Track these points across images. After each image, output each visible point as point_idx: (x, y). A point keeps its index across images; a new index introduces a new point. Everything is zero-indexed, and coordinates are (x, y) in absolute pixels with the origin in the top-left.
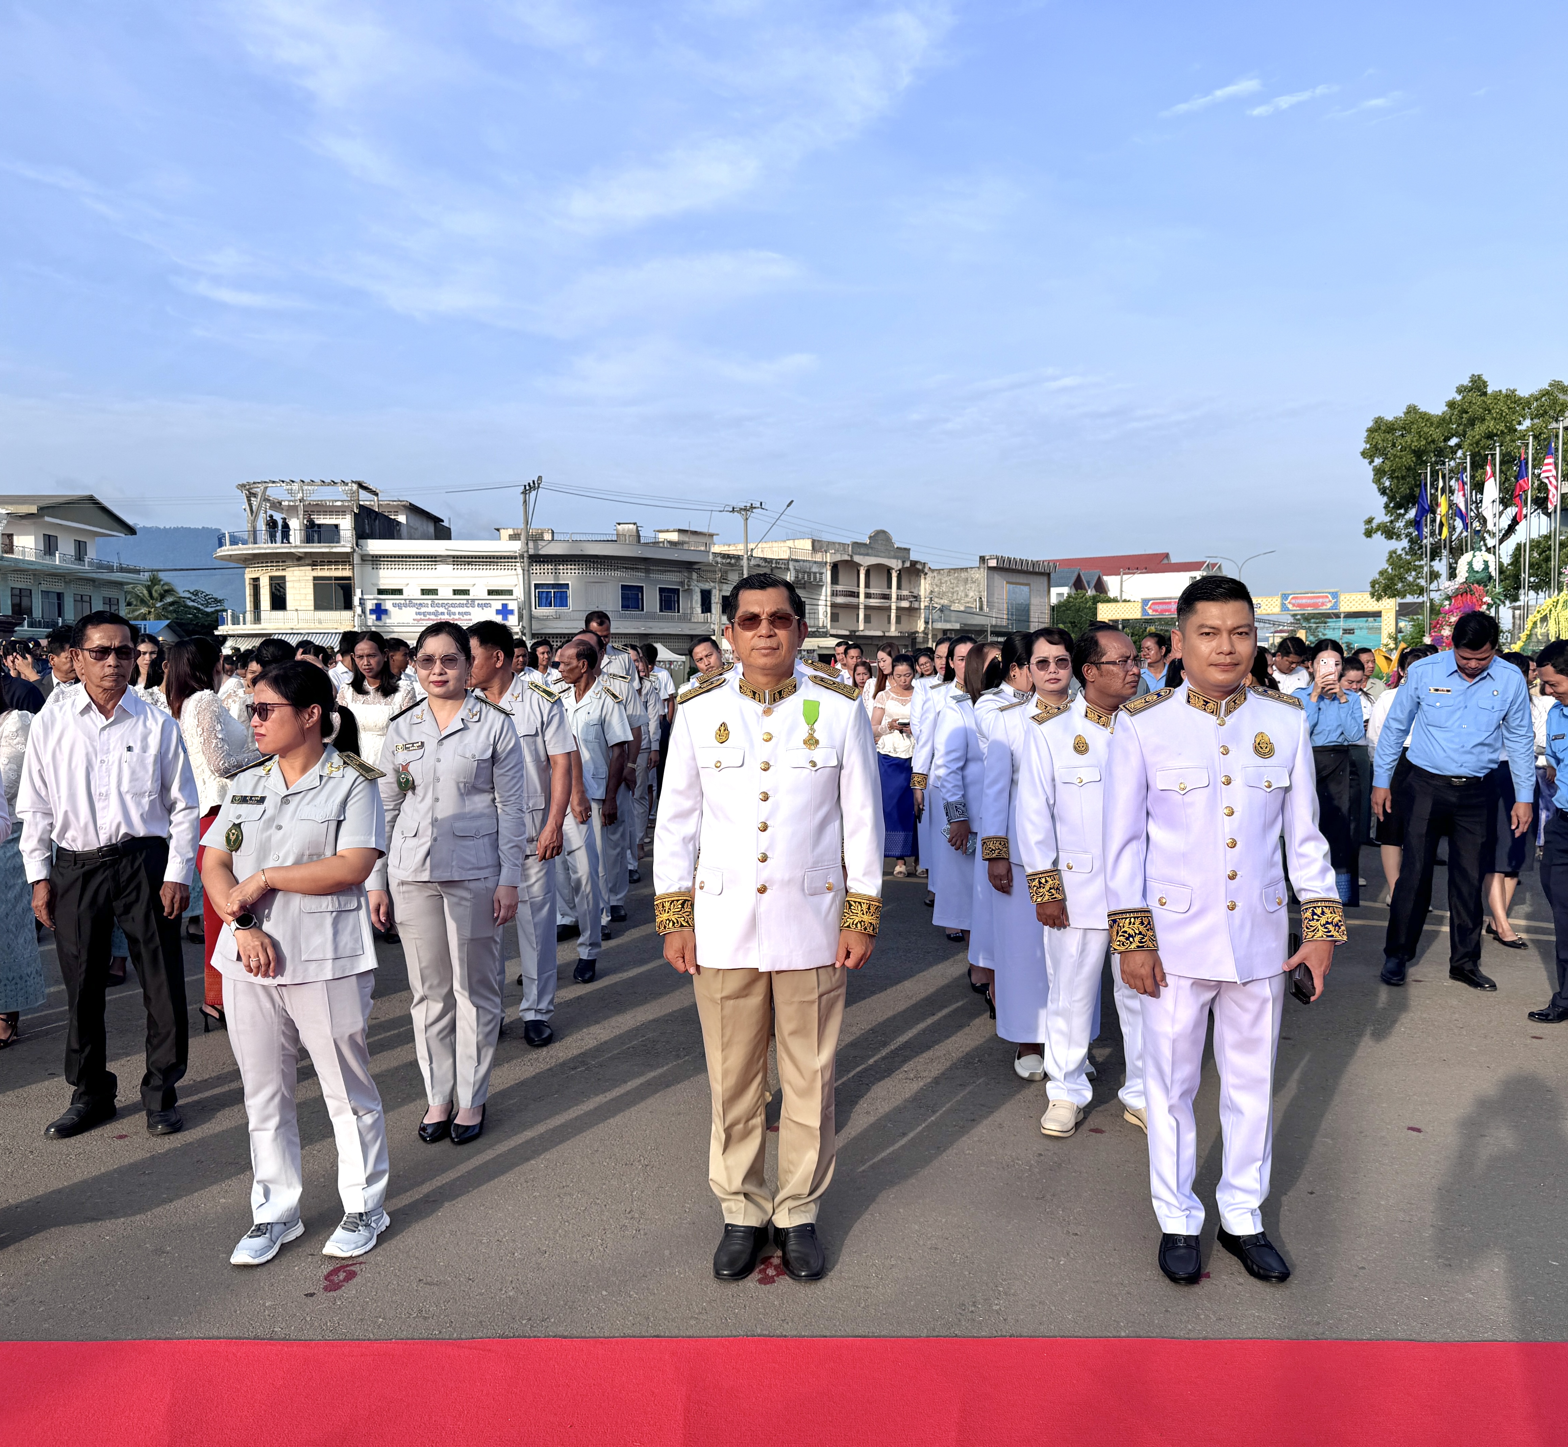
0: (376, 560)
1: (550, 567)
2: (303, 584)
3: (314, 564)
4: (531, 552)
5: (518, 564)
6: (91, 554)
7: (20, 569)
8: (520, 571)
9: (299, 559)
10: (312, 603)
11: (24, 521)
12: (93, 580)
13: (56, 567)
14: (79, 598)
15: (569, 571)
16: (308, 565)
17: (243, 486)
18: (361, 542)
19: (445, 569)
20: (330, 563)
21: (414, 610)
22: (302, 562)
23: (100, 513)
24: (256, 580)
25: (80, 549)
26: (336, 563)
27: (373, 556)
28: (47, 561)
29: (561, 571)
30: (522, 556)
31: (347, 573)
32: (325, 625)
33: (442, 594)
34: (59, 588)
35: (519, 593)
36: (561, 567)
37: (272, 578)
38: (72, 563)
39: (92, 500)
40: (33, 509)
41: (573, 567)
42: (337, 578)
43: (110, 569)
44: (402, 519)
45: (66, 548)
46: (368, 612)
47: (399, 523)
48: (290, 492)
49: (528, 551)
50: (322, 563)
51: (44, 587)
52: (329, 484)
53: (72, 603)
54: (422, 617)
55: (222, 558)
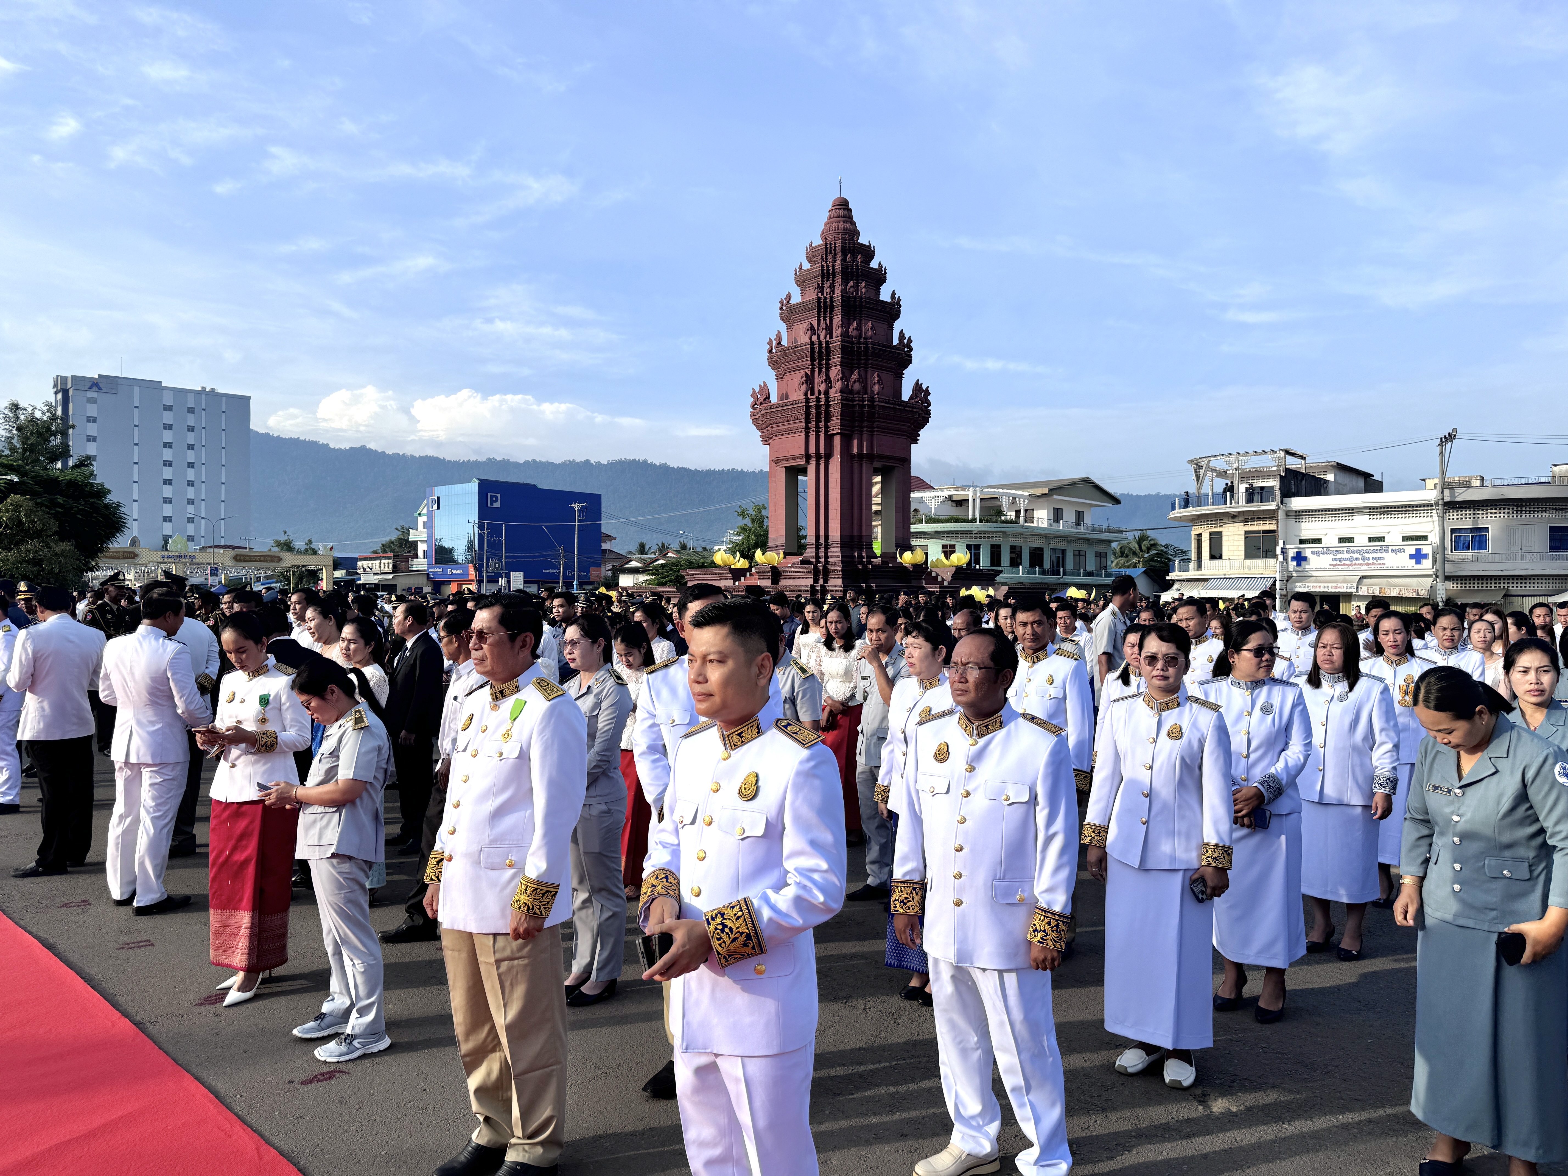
0: (1299, 514)
1: (1468, 512)
2: (1236, 538)
3: (1246, 521)
4: (1447, 499)
5: (1434, 512)
6: (1088, 520)
7: (1037, 534)
8: (1436, 518)
9: (1234, 517)
10: (1243, 553)
11: (1040, 500)
12: (1088, 540)
13: (1060, 531)
14: (1077, 553)
15: (1489, 515)
16: (1241, 522)
17: (1192, 461)
18: (1286, 500)
19: (1361, 520)
20: (1259, 519)
21: (1331, 556)
22: (1236, 519)
23: (1094, 490)
24: (1199, 535)
25: (1080, 516)
26: (1265, 519)
27: (1296, 512)
28: (1055, 527)
29: (1480, 516)
30: (1437, 504)
31: (1272, 527)
32: (1253, 571)
33: (1357, 542)
34: (1062, 545)
35: (1434, 538)
36: (1480, 512)
37: (1211, 534)
38: (1072, 527)
39: (1088, 481)
40: (1046, 491)
41: (1493, 511)
42: (1264, 532)
43: (1100, 531)
44: (1330, 477)
45: (1069, 516)
46: (1289, 559)
47: (1326, 481)
48: (1229, 463)
49: (1443, 499)
50: (1253, 520)
51: (1052, 546)
52: (1261, 454)
53: (1072, 557)
54: (1338, 562)
55: (1175, 519)
